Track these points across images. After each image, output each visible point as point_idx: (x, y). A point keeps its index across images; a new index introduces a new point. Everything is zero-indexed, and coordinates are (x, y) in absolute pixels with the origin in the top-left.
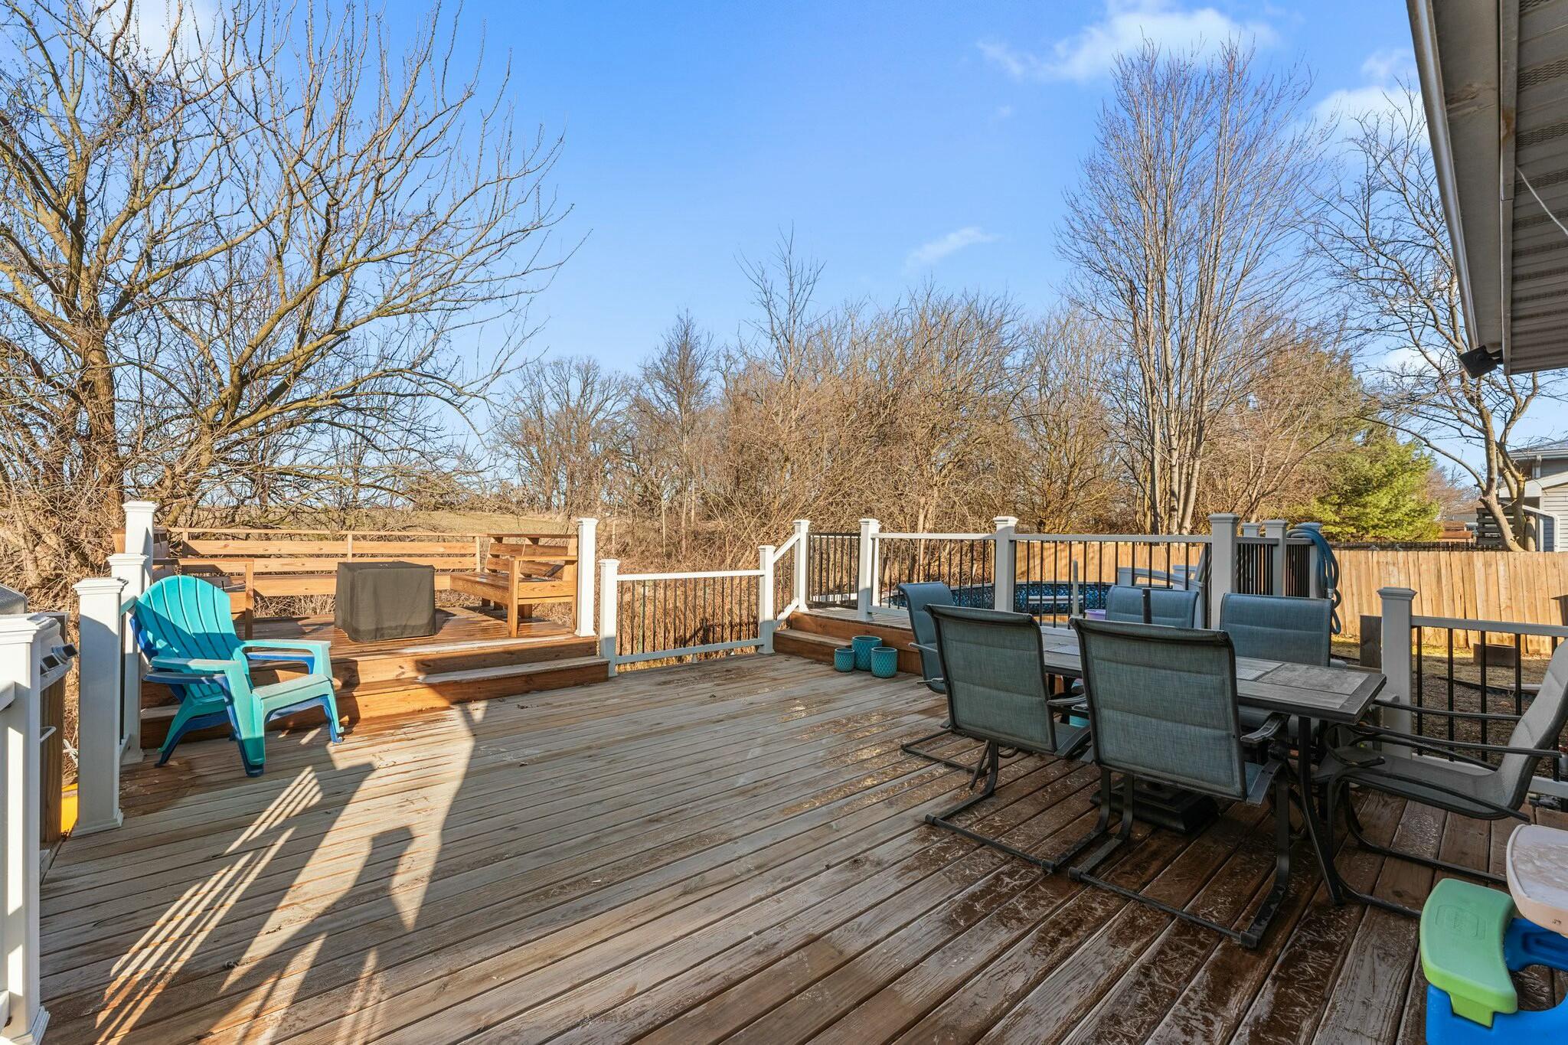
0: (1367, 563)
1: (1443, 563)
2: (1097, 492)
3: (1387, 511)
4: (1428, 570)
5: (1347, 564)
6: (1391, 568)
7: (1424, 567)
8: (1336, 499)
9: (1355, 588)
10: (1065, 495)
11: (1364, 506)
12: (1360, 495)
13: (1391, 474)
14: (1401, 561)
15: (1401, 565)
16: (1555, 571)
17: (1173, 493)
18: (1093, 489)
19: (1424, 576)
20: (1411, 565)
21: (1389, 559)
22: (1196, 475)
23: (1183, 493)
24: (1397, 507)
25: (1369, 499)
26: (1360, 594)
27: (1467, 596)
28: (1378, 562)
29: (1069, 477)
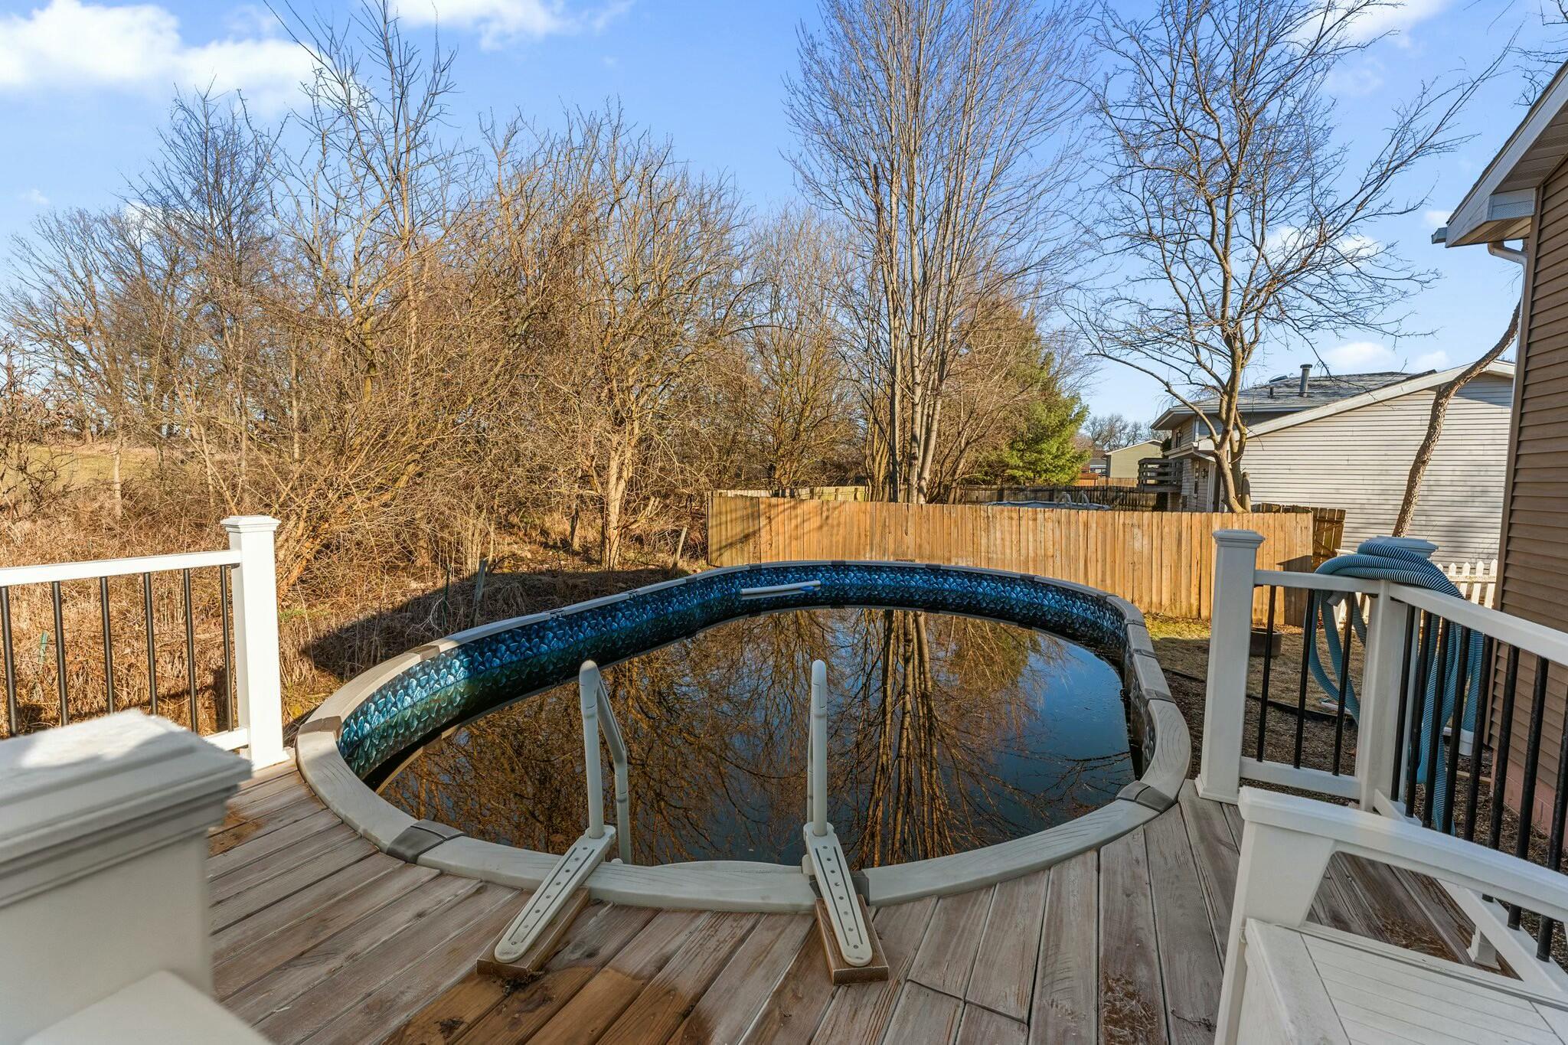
0: (1113, 524)
1: (1184, 525)
2: (829, 433)
3: (1056, 457)
4: (1170, 532)
5: (1094, 526)
6: (1136, 530)
7: (1166, 530)
8: (1021, 446)
9: (1099, 553)
10: (796, 437)
11: (1040, 452)
12: (1037, 443)
13: (1062, 424)
14: (1146, 522)
15: (1145, 528)
16: (1282, 535)
17: (914, 438)
18: (823, 429)
19: (1166, 540)
20: (1155, 528)
21: (1135, 522)
22: (937, 417)
23: (923, 438)
24: (1063, 454)
25: (1044, 446)
26: (1104, 560)
27: (1204, 562)
28: (1124, 524)
29: (801, 414)
